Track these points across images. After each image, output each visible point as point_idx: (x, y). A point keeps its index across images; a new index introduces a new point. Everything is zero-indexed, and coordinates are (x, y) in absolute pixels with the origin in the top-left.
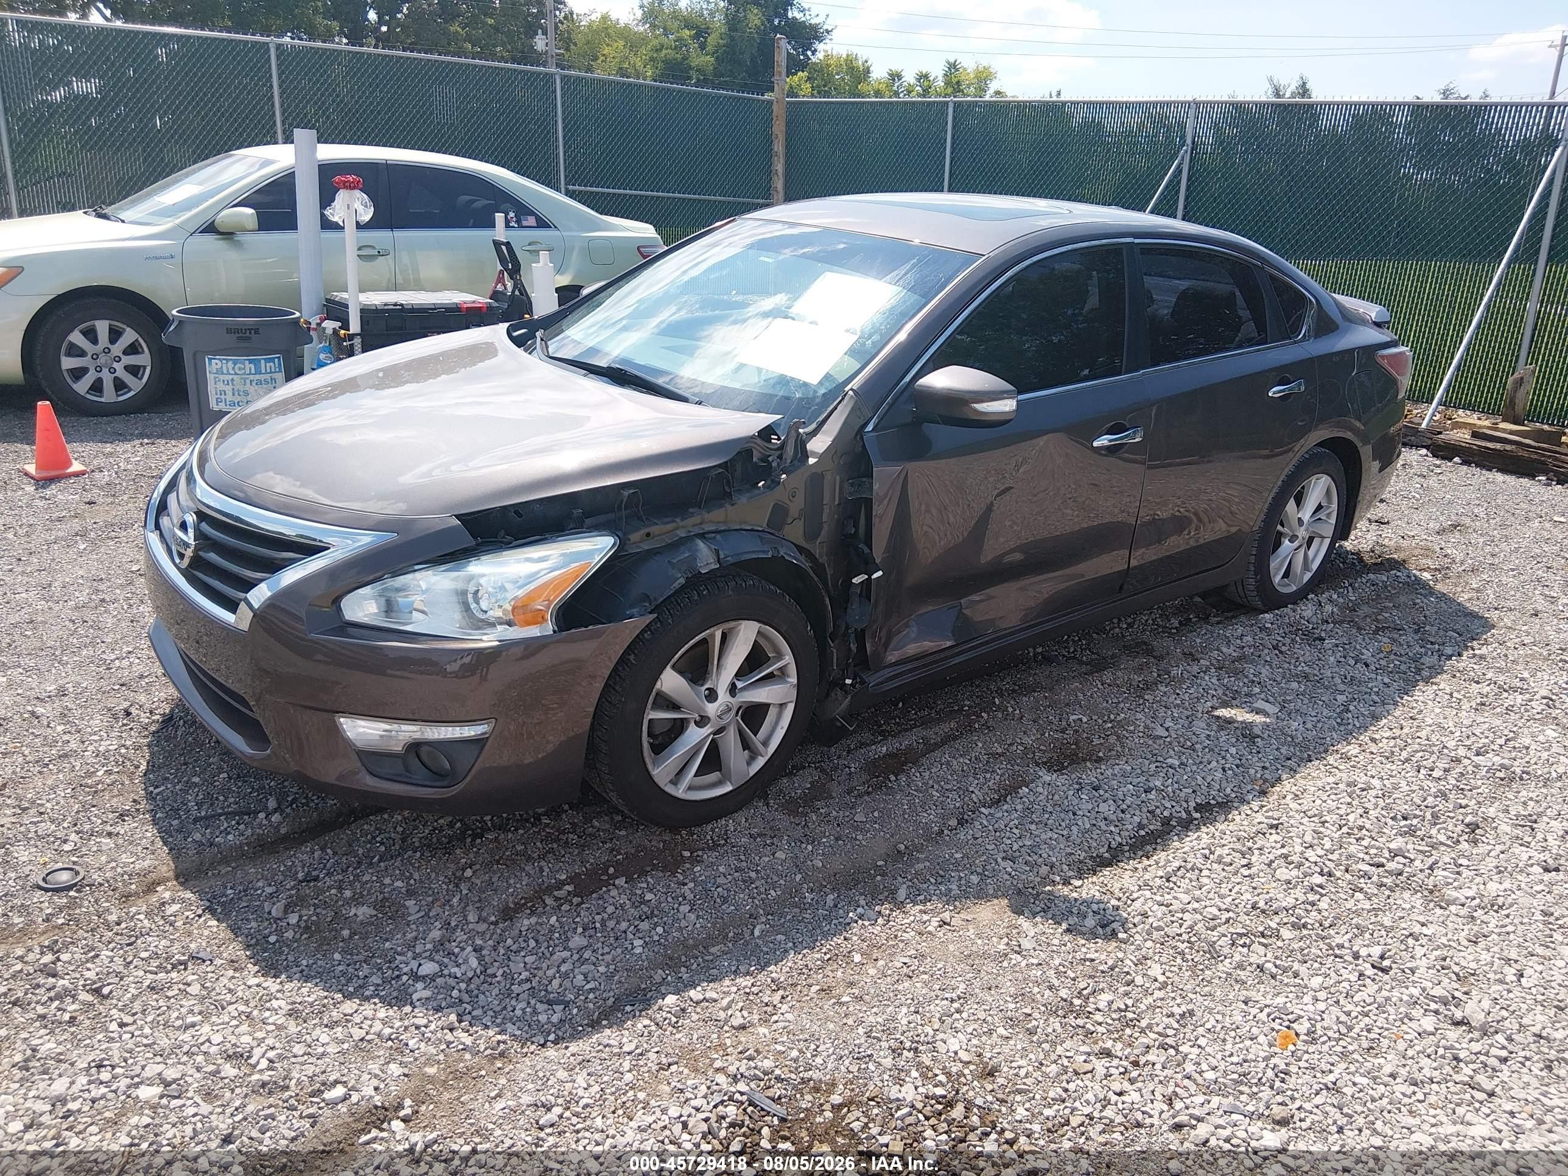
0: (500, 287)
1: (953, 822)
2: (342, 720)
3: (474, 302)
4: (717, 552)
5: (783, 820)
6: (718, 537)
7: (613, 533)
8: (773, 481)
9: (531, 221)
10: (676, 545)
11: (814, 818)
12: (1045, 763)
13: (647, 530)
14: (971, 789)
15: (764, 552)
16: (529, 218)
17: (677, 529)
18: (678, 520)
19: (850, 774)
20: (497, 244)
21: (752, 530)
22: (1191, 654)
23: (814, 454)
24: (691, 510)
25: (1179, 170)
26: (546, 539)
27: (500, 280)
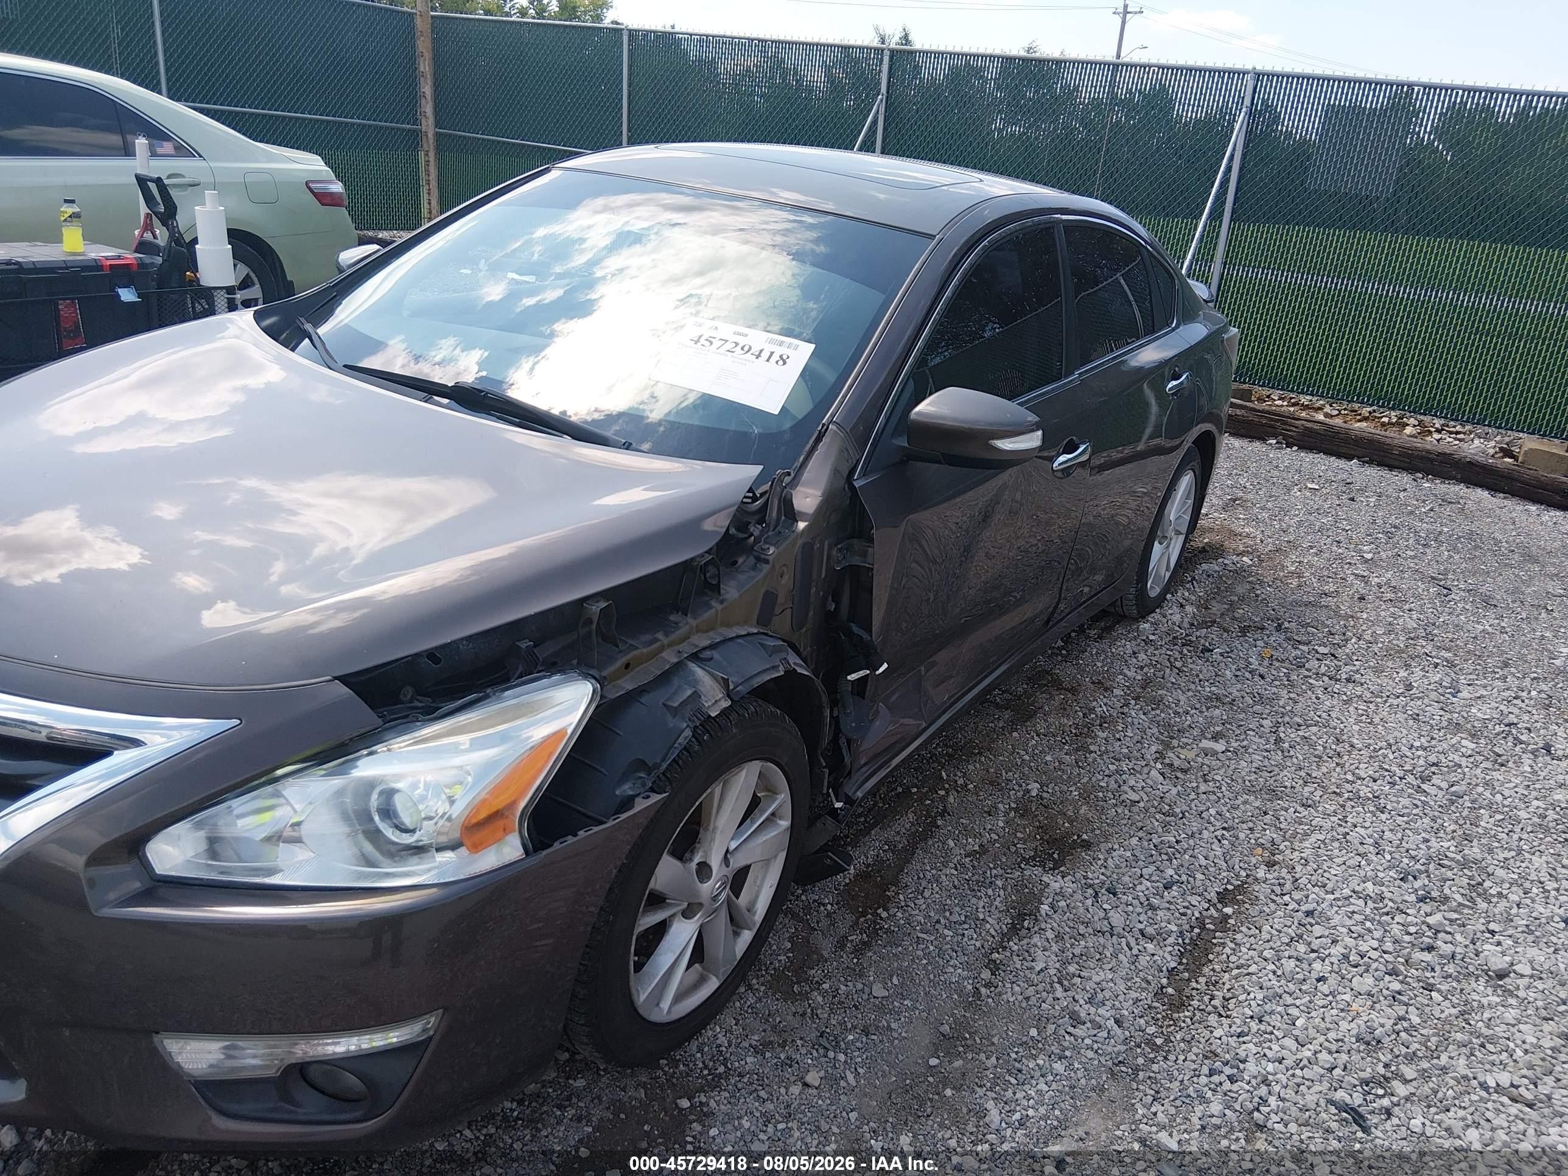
0: (148, 236)
1: (986, 974)
2: (166, 1042)
3: (119, 257)
4: (726, 682)
5: (785, 1012)
6: (715, 654)
7: (586, 676)
8: (758, 559)
9: (168, 147)
10: (664, 678)
11: (820, 999)
12: (1033, 858)
13: (624, 660)
14: (981, 916)
15: (775, 668)
16: (165, 144)
17: (662, 649)
18: (660, 635)
19: (829, 915)
20: (142, 181)
21: (749, 634)
22: (1100, 682)
23: (803, 516)
24: (672, 618)
25: (875, 122)
26: (487, 697)
27: (148, 227)
